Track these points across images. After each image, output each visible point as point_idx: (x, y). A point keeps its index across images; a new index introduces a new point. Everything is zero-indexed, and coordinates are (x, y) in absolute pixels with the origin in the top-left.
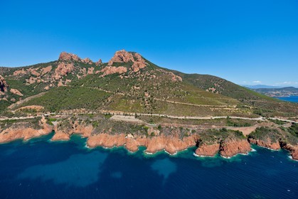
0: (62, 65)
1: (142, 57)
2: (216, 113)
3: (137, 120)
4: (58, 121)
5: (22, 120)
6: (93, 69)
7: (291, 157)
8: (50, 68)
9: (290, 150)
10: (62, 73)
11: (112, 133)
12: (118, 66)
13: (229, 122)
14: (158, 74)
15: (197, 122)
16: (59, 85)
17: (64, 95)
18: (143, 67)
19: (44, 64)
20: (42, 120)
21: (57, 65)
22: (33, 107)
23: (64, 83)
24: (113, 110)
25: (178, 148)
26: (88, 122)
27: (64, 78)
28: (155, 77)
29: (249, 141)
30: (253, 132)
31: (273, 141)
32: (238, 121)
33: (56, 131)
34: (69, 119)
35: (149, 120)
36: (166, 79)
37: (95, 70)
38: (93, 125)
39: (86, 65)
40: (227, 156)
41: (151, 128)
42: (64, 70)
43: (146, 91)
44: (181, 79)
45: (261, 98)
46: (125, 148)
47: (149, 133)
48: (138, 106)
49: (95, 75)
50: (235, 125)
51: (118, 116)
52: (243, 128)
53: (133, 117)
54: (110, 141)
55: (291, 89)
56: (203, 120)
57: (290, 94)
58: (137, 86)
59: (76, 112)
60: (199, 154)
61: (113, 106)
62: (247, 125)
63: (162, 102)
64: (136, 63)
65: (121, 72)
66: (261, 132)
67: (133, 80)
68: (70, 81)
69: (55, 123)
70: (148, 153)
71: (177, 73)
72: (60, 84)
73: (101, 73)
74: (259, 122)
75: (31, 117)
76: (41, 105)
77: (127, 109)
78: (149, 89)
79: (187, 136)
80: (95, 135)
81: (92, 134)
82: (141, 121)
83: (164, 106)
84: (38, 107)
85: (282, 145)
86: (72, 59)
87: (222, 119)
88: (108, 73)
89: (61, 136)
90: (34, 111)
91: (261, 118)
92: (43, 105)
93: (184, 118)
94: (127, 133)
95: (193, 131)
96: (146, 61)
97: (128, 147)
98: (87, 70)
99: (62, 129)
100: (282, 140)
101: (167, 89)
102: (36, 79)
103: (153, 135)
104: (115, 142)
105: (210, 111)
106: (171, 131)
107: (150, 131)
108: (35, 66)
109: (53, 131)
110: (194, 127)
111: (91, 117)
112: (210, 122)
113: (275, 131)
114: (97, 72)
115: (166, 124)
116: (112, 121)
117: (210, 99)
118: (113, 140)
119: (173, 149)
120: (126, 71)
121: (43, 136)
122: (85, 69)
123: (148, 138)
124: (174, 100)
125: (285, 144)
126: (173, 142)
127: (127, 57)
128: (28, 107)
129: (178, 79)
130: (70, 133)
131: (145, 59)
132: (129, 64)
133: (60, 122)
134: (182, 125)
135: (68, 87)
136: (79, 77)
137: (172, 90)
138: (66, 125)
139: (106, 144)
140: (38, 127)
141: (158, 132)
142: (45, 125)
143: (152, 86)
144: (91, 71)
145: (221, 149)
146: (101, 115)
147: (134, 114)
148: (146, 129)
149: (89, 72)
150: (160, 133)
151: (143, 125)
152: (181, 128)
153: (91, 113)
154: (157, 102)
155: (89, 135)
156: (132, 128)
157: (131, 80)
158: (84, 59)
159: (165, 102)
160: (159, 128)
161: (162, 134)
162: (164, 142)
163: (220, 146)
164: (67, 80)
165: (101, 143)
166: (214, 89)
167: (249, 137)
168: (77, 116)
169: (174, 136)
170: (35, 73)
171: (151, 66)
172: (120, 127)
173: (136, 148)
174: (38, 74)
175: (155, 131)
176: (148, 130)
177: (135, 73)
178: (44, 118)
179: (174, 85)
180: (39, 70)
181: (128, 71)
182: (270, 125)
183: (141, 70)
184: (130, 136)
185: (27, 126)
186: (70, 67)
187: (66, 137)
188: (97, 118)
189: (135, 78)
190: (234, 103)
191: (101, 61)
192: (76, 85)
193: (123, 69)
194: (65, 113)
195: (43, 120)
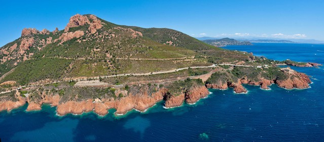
0: (24, 41)
1: (98, 18)
2: (179, 65)
3: (102, 83)
4: (29, 93)
5: (3, 94)
6: (51, 38)
7: (235, 92)
8: (16, 45)
9: (234, 87)
10: (26, 48)
11: (79, 100)
12: (74, 31)
13: (190, 72)
14: (117, 32)
15: (163, 76)
16: (24, 60)
17: (29, 68)
18: (100, 28)
19: (11, 43)
20: (16, 93)
21: (21, 42)
22: (8, 82)
23: (28, 57)
24: (76, 76)
25: (148, 105)
26: (54, 91)
27: (27, 52)
28: (113, 35)
29: (206, 86)
30: (209, 78)
31: (224, 83)
32: (197, 70)
33: (29, 102)
34: (37, 90)
35: (115, 81)
36: (126, 37)
37: (53, 39)
38: (59, 94)
39: (44, 36)
40: (192, 102)
41: (118, 89)
42: (27, 45)
43: (107, 52)
44: (141, 34)
45: (211, 49)
46: (94, 112)
47: (117, 95)
48: (101, 69)
49: (53, 44)
50: (196, 74)
51: (82, 82)
52: (203, 76)
53: (98, 81)
54: (79, 108)
55: (227, 39)
56: (169, 73)
57: (226, 44)
58: (97, 48)
59: (42, 83)
60: (169, 106)
61: (76, 72)
62: (205, 72)
63: (125, 61)
64: (92, 24)
65: (78, 37)
66: (216, 76)
67: (92, 43)
68: (32, 54)
69: (27, 95)
70: (118, 115)
71: (136, 29)
72: (25, 58)
73: (59, 41)
74: (213, 68)
75: (9, 91)
76: (13, 80)
77: (90, 73)
78: (110, 49)
79: (155, 91)
80: (63, 103)
81: (60, 103)
82: (106, 84)
83: (128, 65)
84: (12, 82)
85: (229, 84)
86: (32, 33)
87: (184, 70)
88: (65, 39)
89: (34, 107)
90: (10, 86)
91: (214, 66)
92: (15, 79)
93: (150, 74)
94: (94, 98)
95: (161, 86)
96: (103, 21)
97: (98, 111)
98: (46, 41)
99: (33, 100)
100: (229, 81)
101: (129, 46)
102: (6, 57)
103: (120, 96)
104: (84, 108)
105: (173, 64)
106: (139, 89)
107: (117, 93)
108: (5, 47)
109: (27, 102)
110: (161, 82)
111: (56, 86)
112: (175, 75)
113: (224, 74)
114: (56, 40)
115: (132, 83)
116: (77, 88)
117: (171, 52)
118: (82, 107)
119: (143, 106)
120: (83, 34)
121: (20, 107)
122: (43, 40)
123: (117, 100)
124: (138, 56)
125: (231, 84)
126: (142, 100)
127: (83, 20)
128: (5, 83)
129: (138, 34)
130: (41, 103)
131: (100, 19)
132: (85, 27)
133: (31, 93)
134: (149, 82)
135: (32, 60)
136: (39, 49)
137: (134, 47)
138: (36, 96)
139: (75, 111)
140: (15, 100)
141: (126, 92)
142: (20, 97)
143: (113, 46)
144: (49, 41)
145: (187, 97)
146: (65, 83)
147: (98, 78)
148: (113, 92)
149: (48, 42)
150: (128, 93)
151: (109, 88)
152: (149, 85)
153: (55, 82)
154: (120, 62)
155: (57, 104)
156: (98, 92)
157: (89, 43)
158: (42, 30)
159: (129, 60)
160: (126, 88)
161: (130, 93)
162: (133, 101)
163: (186, 95)
164: (30, 54)
165: (70, 111)
166: (171, 43)
167: (207, 82)
168: (43, 87)
169: (144, 93)
170: (6, 53)
171: (109, 26)
172: (86, 93)
173: (105, 112)
174: (8, 53)
175: (122, 92)
176: (116, 92)
177: (93, 35)
178: (17, 91)
179: (136, 41)
180: (8, 49)
181: (85, 34)
182: (220, 70)
183: (98, 31)
184: (97, 100)
185: (8, 99)
186: (31, 41)
187: (38, 108)
188: (62, 87)
189: (93, 40)
190: (192, 55)
191: (57, 29)
192: (38, 57)
193: (80, 33)
194: (33, 85)
195: (18, 93)
